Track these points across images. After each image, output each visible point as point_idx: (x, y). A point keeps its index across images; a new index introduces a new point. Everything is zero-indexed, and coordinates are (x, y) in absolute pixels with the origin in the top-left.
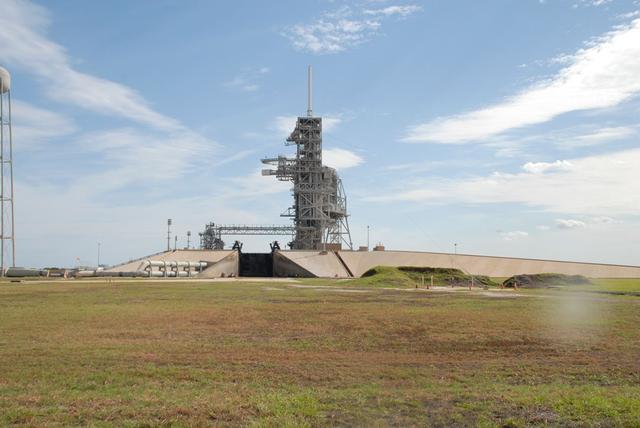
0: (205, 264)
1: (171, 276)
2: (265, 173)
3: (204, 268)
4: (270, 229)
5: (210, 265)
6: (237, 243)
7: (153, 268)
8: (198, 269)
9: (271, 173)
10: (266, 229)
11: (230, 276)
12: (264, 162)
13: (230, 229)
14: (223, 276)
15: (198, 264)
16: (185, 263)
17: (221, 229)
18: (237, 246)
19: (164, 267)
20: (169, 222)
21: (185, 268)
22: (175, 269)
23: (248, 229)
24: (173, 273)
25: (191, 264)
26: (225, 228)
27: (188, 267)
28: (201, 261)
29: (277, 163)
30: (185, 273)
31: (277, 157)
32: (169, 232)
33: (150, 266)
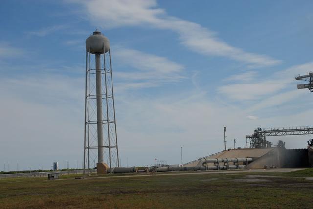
0: (251, 159)
1: (223, 169)
2: (300, 87)
3: (250, 162)
4: (304, 130)
5: (254, 160)
6: (281, 142)
7: (209, 164)
8: (245, 163)
9: (305, 86)
10: (301, 130)
11: (272, 168)
12: (298, 78)
13: (271, 132)
14: (265, 168)
15: (245, 159)
16: (233, 159)
17: (265, 132)
18: (281, 144)
19: (217, 162)
20: (225, 130)
21: (235, 162)
22: (226, 164)
23: (286, 131)
24: (225, 167)
25: (239, 159)
26: (268, 132)
27: (237, 162)
28: (248, 157)
29: (309, 78)
30: (235, 166)
31: (308, 74)
32: (225, 137)
33: (206, 162)
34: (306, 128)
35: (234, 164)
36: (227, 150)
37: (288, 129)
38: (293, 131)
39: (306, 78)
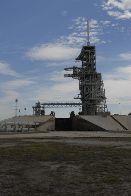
0: (37, 124)
2: (65, 76)
3: (38, 126)
5: (41, 124)
7: (8, 126)
8: (34, 126)
9: (69, 76)
10: (69, 104)
11: (52, 131)
12: (66, 69)
13: (49, 104)
14: (48, 130)
15: (34, 124)
16: (26, 123)
17: (44, 104)
18: (52, 114)
19: (15, 125)
20: (17, 100)
21: (28, 126)
22: (21, 127)
24: (20, 129)
26: (47, 104)
28: (36, 122)
29: (73, 70)
30: (27, 129)
31: (73, 67)
32: (16, 106)
33: (5, 125)
34: (72, 103)
35: (26, 127)
36: (18, 116)
37: (60, 103)
38: (64, 104)
39: (71, 70)
